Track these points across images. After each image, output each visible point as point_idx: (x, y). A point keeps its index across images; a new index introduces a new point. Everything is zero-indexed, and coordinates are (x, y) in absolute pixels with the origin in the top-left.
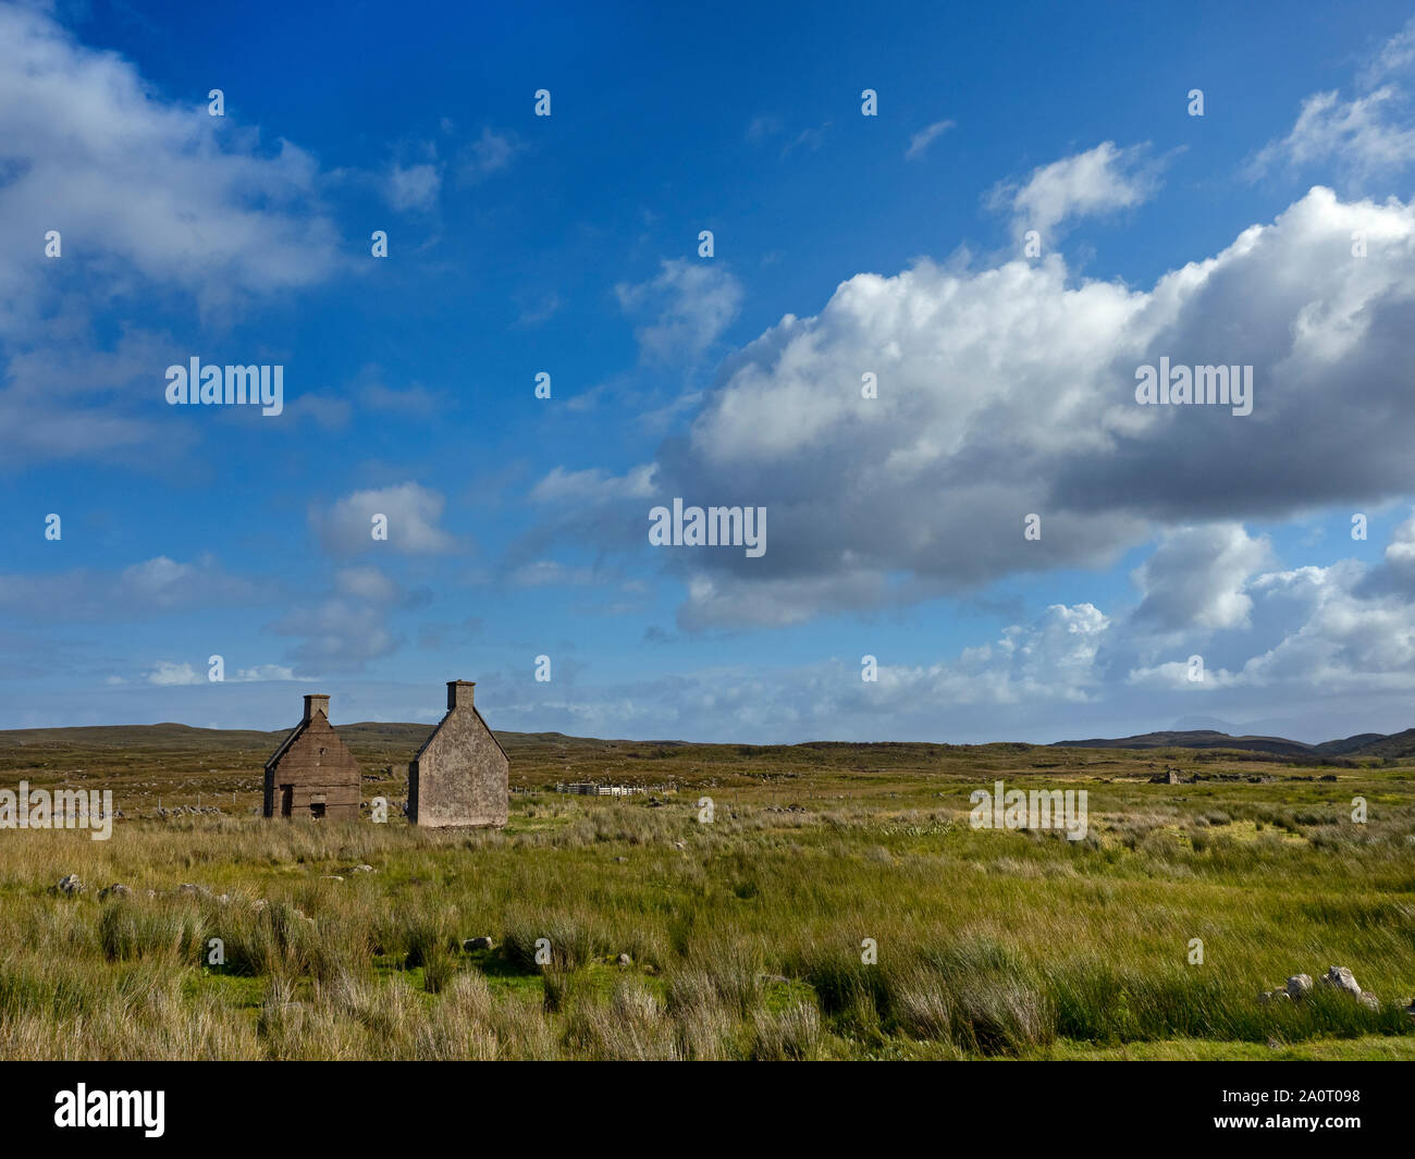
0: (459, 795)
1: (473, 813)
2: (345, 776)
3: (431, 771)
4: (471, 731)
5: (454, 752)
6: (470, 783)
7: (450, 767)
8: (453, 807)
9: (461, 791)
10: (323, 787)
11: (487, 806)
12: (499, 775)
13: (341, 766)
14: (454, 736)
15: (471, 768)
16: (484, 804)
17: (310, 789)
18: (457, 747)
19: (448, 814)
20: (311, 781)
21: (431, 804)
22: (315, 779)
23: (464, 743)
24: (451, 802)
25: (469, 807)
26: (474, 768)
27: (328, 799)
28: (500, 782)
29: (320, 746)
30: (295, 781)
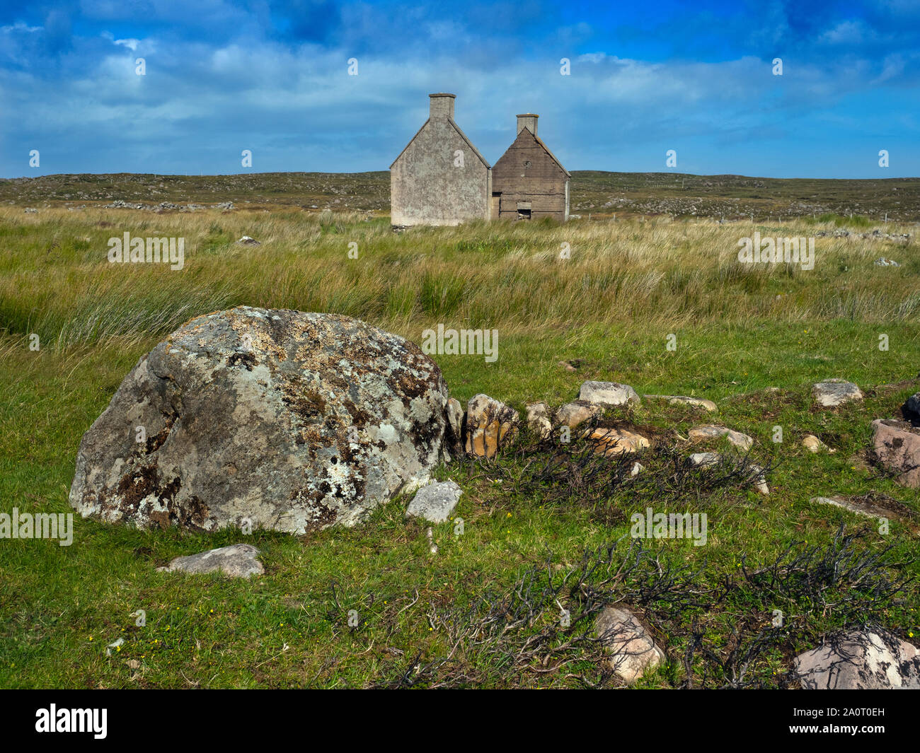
0: (431, 199)
1: (447, 215)
2: (549, 186)
3: (403, 177)
4: (445, 139)
5: (426, 159)
6: (444, 188)
7: (422, 174)
8: (427, 209)
9: (434, 195)
10: (527, 195)
11: (462, 210)
12: (476, 181)
13: (545, 177)
14: (426, 145)
15: (445, 174)
16: (459, 208)
17: (517, 197)
18: (430, 155)
19: (421, 215)
20: (517, 190)
21: (404, 205)
22: (520, 189)
23: (437, 151)
24: (424, 205)
25: (443, 210)
26: (448, 175)
27: (533, 206)
28: (477, 189)
29: (525, 159)
30: (503, 190)
